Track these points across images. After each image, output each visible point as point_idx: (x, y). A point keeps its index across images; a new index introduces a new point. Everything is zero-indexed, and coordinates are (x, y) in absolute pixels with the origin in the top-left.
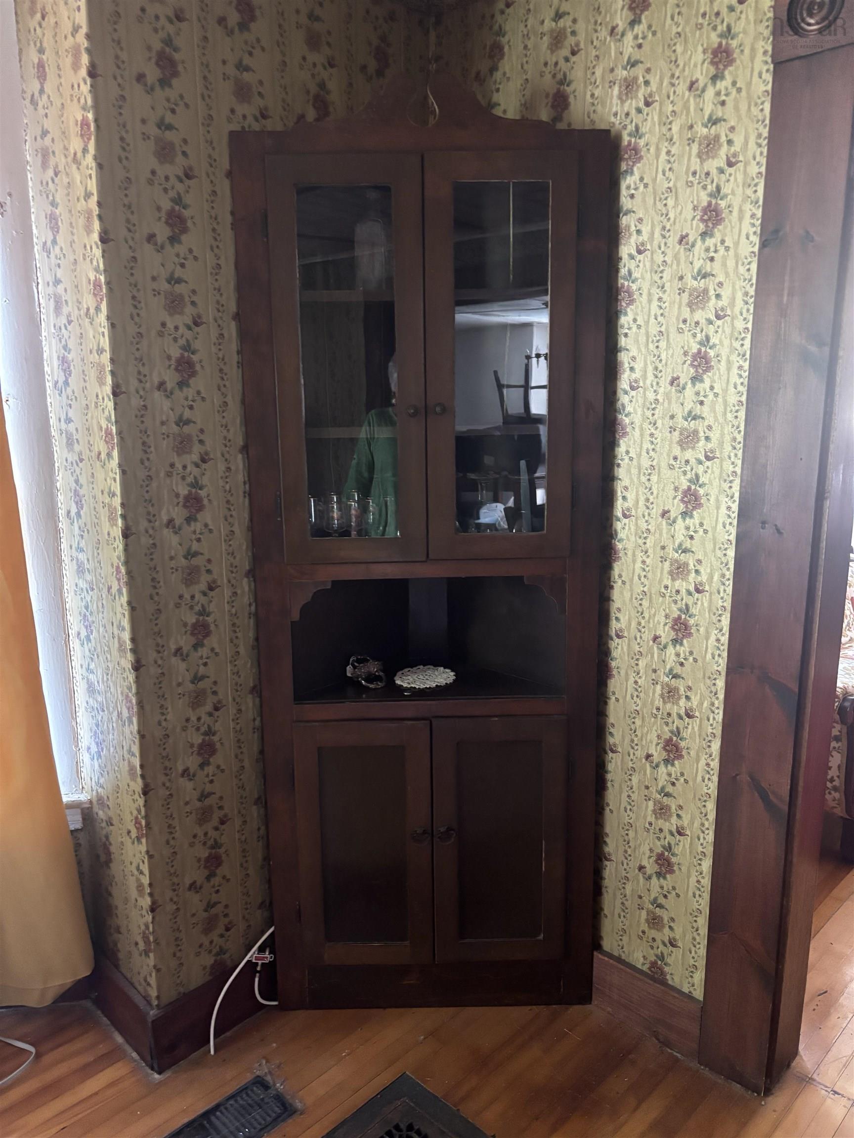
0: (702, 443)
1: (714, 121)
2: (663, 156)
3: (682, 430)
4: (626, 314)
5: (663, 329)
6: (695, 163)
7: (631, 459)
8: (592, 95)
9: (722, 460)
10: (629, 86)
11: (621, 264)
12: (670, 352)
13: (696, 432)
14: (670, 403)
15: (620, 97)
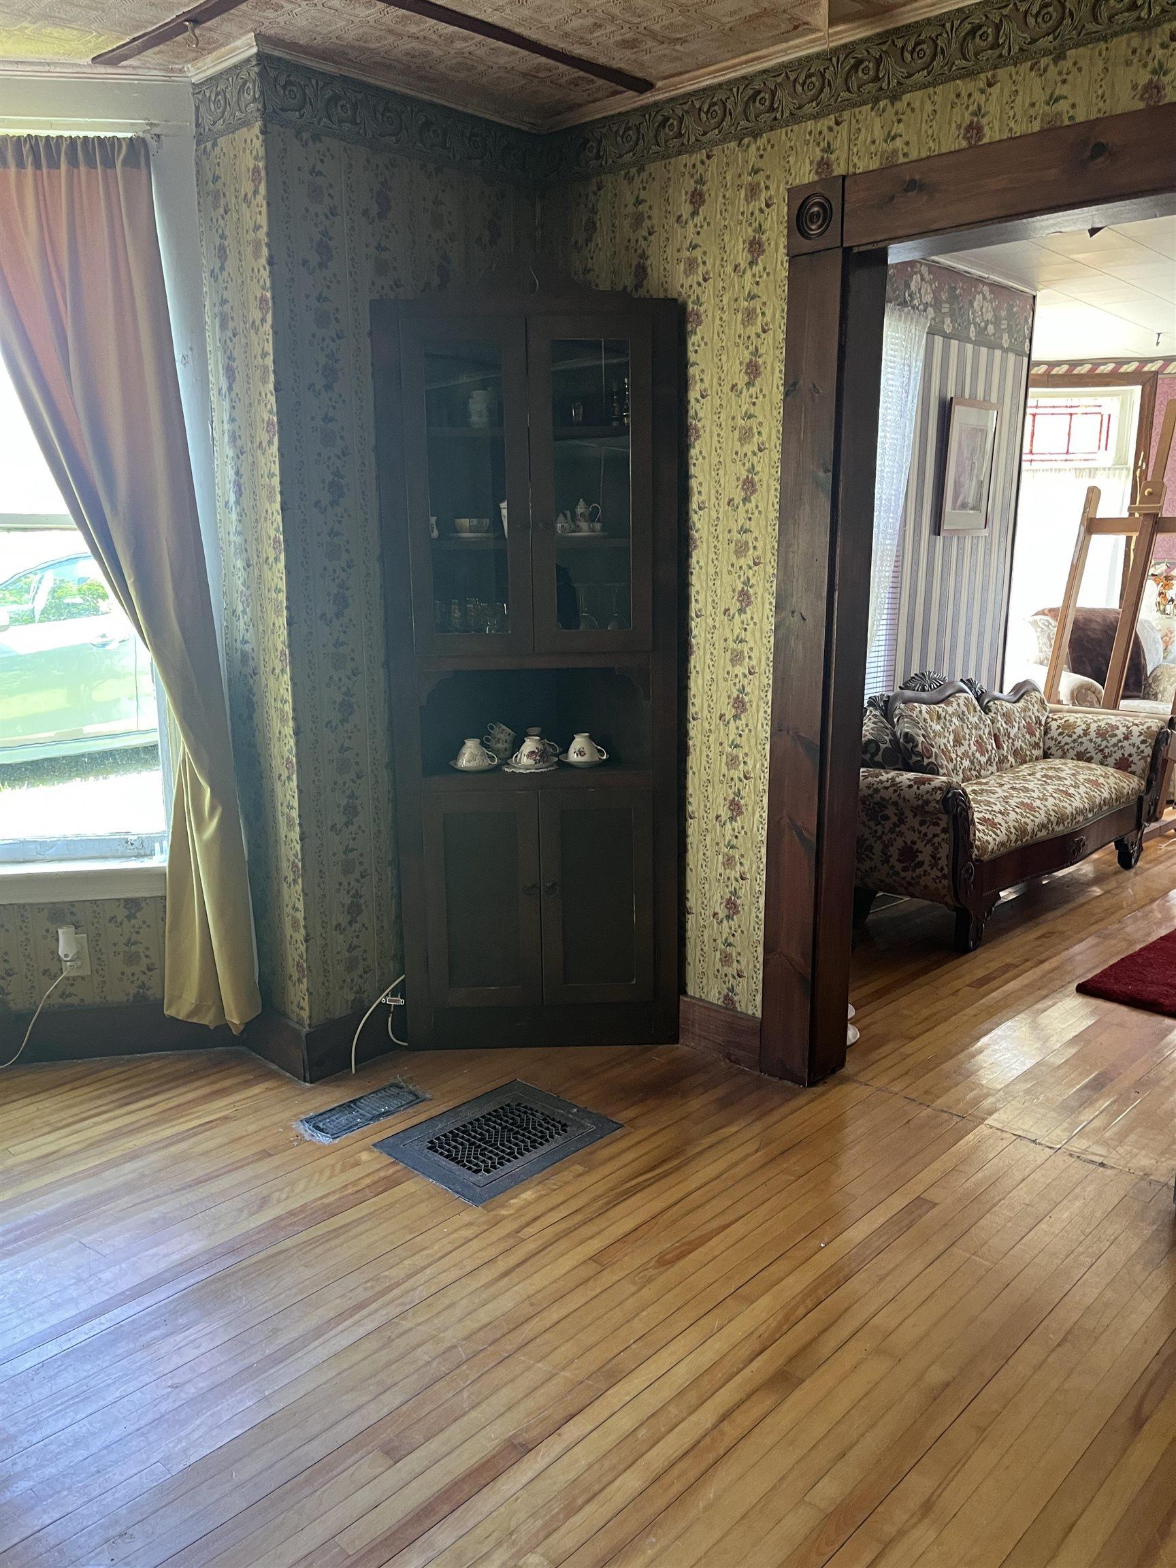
0: (751, 550)
1: (752, 297)
2: (718, 322)
3: (738, 541)
4: (694, 447)
5: (721, 459)
6: (740, 330)
7: (701, 568)
8: (665, 269)
9: (765, 565)
10: (691, 265)
11: (690, 406)
12: (727, 477)
13: (746, 543)
14: (727, 520)
15: (685, 272)
